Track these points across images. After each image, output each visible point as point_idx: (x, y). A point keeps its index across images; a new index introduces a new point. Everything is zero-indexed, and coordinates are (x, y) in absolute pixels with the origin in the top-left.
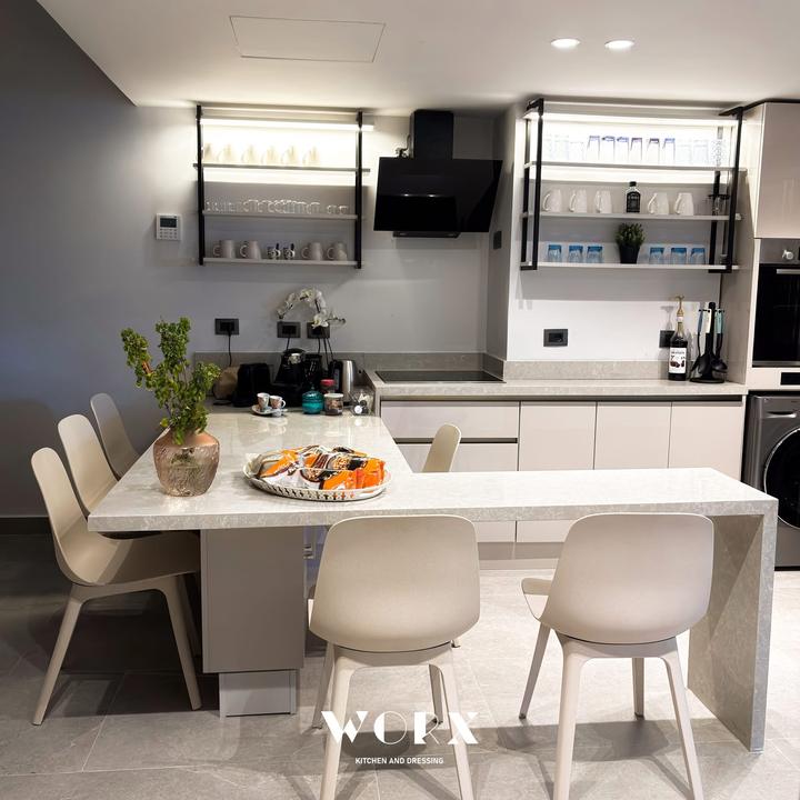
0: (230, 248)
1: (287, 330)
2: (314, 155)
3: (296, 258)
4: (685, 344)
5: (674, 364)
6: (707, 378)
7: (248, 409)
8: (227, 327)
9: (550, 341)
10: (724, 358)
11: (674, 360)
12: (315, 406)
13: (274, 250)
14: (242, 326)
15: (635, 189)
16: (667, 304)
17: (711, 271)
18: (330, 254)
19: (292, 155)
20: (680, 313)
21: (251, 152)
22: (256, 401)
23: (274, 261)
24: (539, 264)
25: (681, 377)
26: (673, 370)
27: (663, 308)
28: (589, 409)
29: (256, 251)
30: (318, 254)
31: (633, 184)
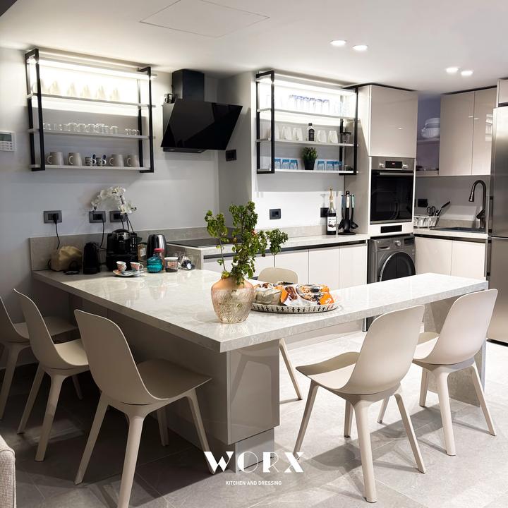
0: (60, 158)
1: (97, 217)
2: (117, 93)
3: (106, 165)
4: (334, 215)
5: (331, 226)
6: (346, 233)
7: (111, 273)
8: (54, 217)
9: (273, 216)
10: (355, 221)
11: (331, 224)
12: (159, 267)
13: (91, 159)
14: (64, 215)
15: (311, 127)
16: (323, 193)
17: (340, 174)
18: (128, 162)
19: (102, 92)
20: (331, 198)
21: (73, 87)
22: (116, 267)
23: (91, 167)
24: (276, 170)
25: (333, 233)
26: (330, 229)
27: (321, 195)
28: (304, 254)
29: (79, 160)
30: (121, 162)
31: (310, 125)
